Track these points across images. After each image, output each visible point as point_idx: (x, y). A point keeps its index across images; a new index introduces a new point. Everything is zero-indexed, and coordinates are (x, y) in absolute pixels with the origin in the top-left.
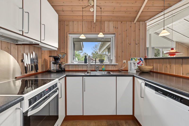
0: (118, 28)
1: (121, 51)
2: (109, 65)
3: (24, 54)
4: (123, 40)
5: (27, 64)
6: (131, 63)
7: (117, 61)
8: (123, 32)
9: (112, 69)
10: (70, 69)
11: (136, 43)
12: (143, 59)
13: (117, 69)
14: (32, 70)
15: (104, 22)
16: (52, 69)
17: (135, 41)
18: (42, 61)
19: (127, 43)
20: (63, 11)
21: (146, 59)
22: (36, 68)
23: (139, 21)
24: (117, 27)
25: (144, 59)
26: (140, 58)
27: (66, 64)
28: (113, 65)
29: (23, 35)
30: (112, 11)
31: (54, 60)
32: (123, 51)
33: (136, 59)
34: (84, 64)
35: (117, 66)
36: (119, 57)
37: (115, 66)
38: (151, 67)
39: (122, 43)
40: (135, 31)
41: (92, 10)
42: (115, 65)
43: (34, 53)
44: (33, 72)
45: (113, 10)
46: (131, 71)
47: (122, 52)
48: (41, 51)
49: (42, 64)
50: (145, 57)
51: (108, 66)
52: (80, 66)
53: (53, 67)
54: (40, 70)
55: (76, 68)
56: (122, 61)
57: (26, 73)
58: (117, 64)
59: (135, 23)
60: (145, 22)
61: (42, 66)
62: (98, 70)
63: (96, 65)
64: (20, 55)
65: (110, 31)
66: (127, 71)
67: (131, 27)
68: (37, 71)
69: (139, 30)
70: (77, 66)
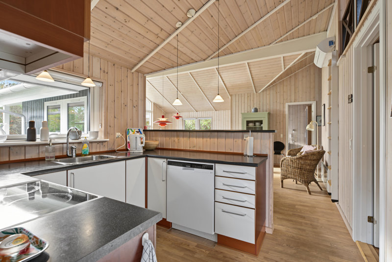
0: (107, 73)
1: (113, 116)
4: (116, 97)
6: (136, 137)
7: (106, 134)
8: (116, 82)
9: (98, 150)
11: (134, 105)
12: (142, 131)
13: (106, 149)
17: (133, 101)
19: (122, 103)
21: (145, 131)
23: (138, 71)
24: (106, 71)
25: (144, 131)
26: (139, 130)
28: (100, 142)
30: (106, 43)
33: (133, 130)
35: (107, 143)
36: (110, 126)
37: (102, 144)
38: (157, 143)
39: (114, 101)
40: (132, 85)
42: (103, 142)
45: (110, 43)
46: (137, 150)
47: (115, 117)
50: (145, 127)
51: (91, 144)
56: (114, 134)
58: (108, 140)
59: (133, 73)
60: (145, 75)
62: (74, 154)
65: (94, 75)
67: (127, 77)
69: (138, 84)
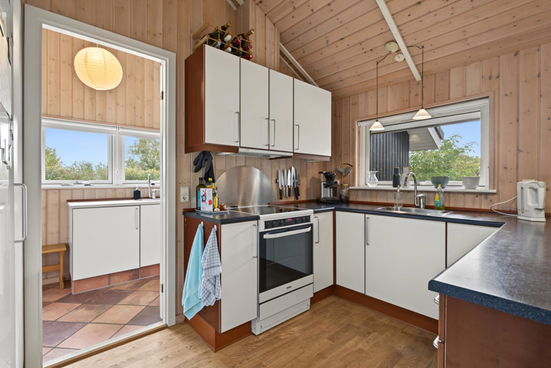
0: (498, 77)
1: (514, 149)
2: (464, 193)
3: (279, 172)
5: (282, 186)
7: (494, 180)
9: (477, 207)
10: (360, 199)
14: (289, 195)
15: (449, 70)
16: (322, 197)
18: (307, 181)
20: (341, 81)
22: (297, 192)
24: (494, 76)
27: (350, 188)
28: (481, 194)
29: (269, 150)
31: (325, 180)
32: (520, 148)
34: (391, 188)
35: (493, 196)
36: (505, 168)
37: (486, 198)
39: (518, 121)
41: (399, 59)
42: (486, 194)
43: (293, 169)
44: (292, 199)
46: (523, 214)
47: (518, 150)
48: (307, 163)
49: (309, 186)
51: (462, 196)
52: (381, 193)
53: (326, 193)
54: (303, 197)
55: (371, 197)
57: (281, 198)
58: (495, 191)
61: (308, 190)
62: (422, 206)
63: (417, 191)
64: (275, 172)
65: (469, 92)
66: (516, 213)
68: (297, 199)
70: (375, 193)
